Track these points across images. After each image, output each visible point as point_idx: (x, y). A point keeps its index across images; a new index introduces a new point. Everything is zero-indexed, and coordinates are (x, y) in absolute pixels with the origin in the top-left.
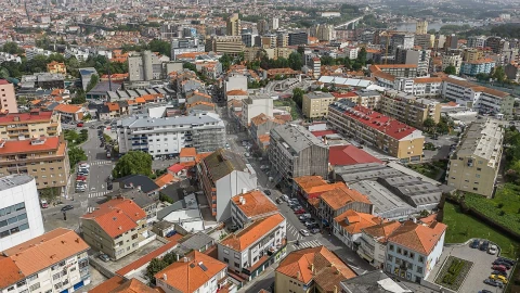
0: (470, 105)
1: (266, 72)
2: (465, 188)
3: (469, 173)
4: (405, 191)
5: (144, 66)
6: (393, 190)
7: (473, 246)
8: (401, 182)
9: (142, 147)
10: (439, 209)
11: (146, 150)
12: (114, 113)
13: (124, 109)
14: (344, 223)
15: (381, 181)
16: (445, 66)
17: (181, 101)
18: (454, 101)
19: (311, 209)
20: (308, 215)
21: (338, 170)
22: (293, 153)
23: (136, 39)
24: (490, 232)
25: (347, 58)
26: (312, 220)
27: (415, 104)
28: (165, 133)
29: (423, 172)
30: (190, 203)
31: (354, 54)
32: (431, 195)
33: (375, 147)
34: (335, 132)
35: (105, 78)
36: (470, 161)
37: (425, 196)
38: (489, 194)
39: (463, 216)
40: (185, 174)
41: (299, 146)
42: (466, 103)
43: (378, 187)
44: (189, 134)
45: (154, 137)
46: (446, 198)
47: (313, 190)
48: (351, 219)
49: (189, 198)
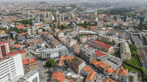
0: (116, 36)
1: (65, 30)
2: (125, 59)
3: (126, 56)
4: (115, 61)
5: (32, 31)
6: (112, 62)
7: (132, 72)
8: (113, 59)
9: (49, 57)
10: (123, 65)
11: (50, 57)
12: (31, 46)
13: (33, 45)
14: (107, 71)
15: (109, 60)
16: (106, 25)
17: (49, 41)
18: (112, 35)
19: (96, 68)
20: (96, 70)
21: (99, 58)
22: (89, 55)
23: (15, 19)
24: (134, 69)
25: (82, 24)
26: (97, 71)
27: (107, 38)
28: (54, 53)
29: (115, 56)
30: (70, 71)
31: (83, 22)
32: (120, 62)
33: (102, 50)
34: (91, 47)
35: (20, 34)
36: (126, 53)
37: (119, 62)
38: (130, 60)
39: (128, 66)
40: (63, 63)
41: (90, 54)
42: (115, 36)
43: (109, 61)
44: (60, 52)
45: (52, 54)
46: (123, 62)
47: (96, 64)
48: (108, 70)
49: (69, 69)
